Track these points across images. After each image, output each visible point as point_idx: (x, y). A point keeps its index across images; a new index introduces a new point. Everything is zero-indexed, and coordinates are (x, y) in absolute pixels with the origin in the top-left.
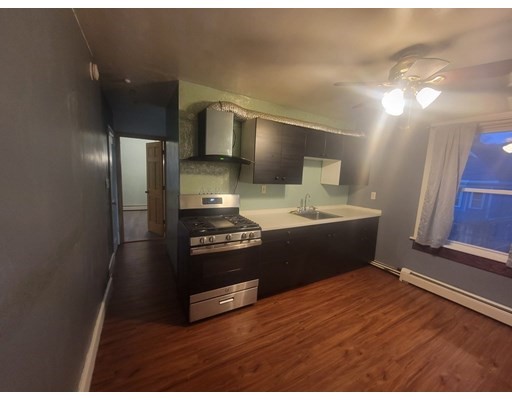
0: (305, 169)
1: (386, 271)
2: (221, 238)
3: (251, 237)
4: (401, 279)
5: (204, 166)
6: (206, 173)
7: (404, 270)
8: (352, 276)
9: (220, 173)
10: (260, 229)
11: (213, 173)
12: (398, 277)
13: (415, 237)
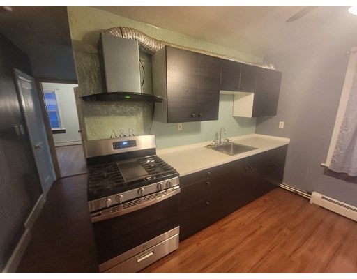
0: (221, 103)
1: (295, 194)
2: (132, 193)
3: (169, 186)
4: (311, 202)
5: (113, 107)
6: (116, 114)
7: (314, 194)
8: (265, 201)
9: (132, 114)
10: (178, 175)
11: (124, 114)
12: (309, 200)
13: (328, 164)
